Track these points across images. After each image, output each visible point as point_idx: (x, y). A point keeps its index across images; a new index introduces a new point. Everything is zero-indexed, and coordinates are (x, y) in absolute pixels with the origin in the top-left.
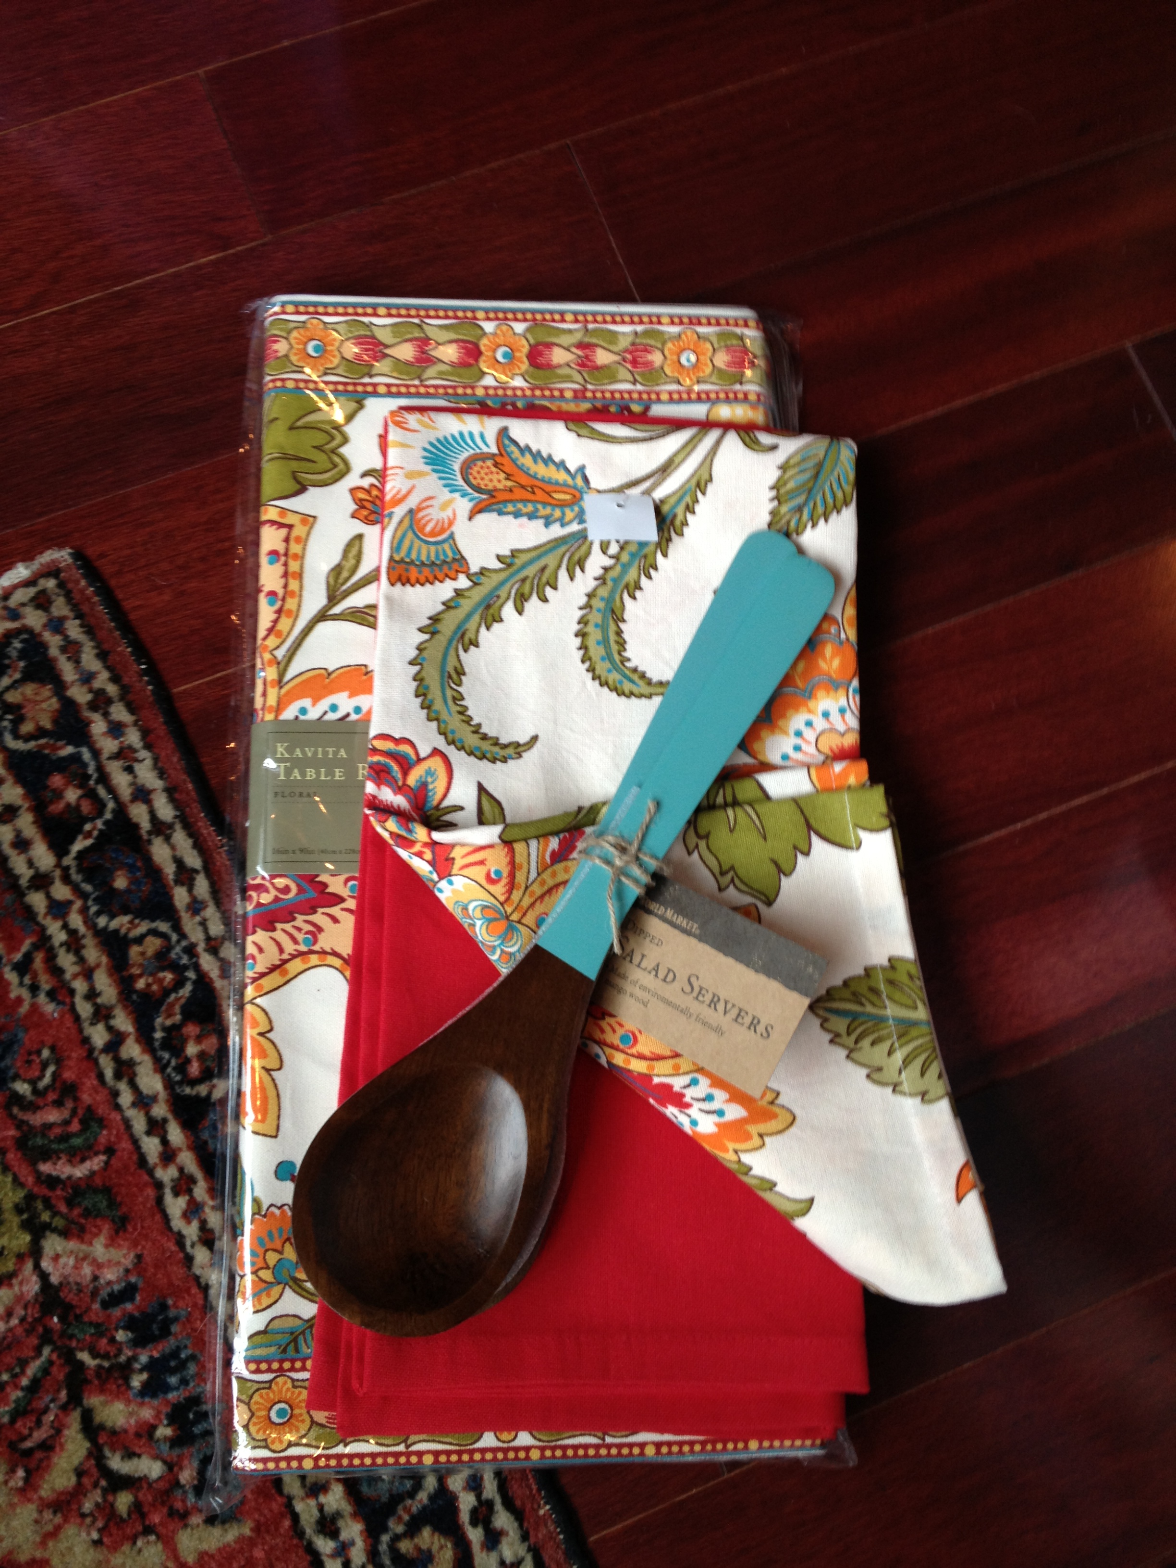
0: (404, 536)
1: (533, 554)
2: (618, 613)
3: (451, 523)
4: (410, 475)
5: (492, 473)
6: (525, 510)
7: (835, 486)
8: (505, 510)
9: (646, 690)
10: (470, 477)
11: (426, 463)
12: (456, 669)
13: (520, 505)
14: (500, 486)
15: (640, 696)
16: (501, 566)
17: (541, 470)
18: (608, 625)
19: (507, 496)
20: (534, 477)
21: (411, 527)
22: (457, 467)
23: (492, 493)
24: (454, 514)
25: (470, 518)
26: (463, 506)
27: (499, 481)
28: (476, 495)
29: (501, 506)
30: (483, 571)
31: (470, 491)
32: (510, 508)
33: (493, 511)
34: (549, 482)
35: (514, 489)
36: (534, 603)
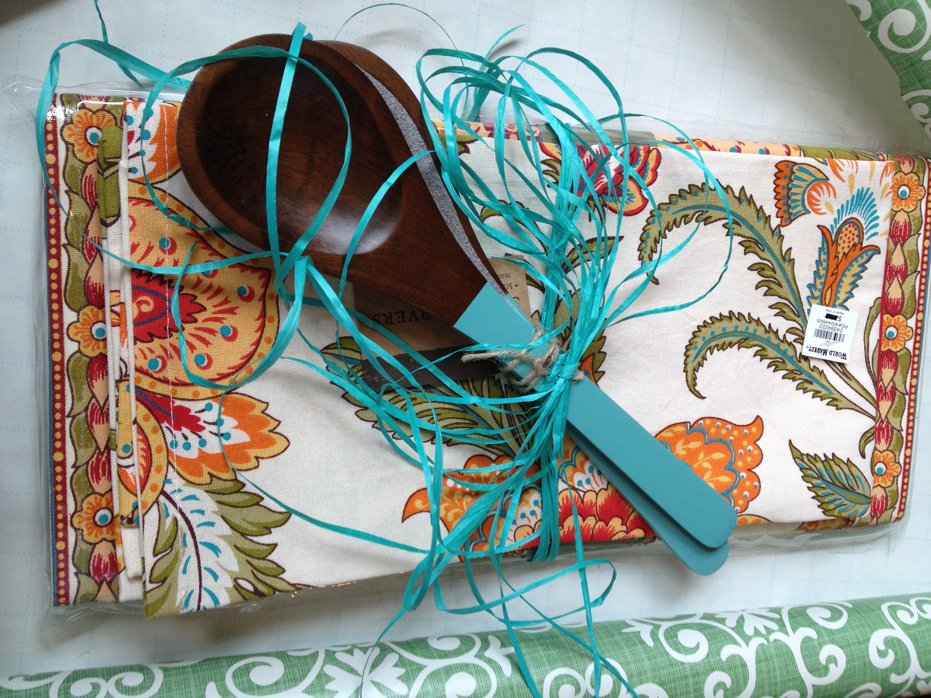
0: (810, 174)
1: (790, 277)
2: (744, 344)
3: (816, 211)
4: (852, 178)
5: (849, 242)
6: (821, 268)
7: (837, 503)
8: (822, 253)
9: (690, 368)
10: (847, 226)
11: (859, 190)
12: (710, 217)
13: (825, 264)
14: (840, 249)
15: (686, 364)
16: (784, 250)
17: (848, 280)
18: (737, 336)
19: (832, 254)
20: (844, 275)
21: (817, 179)
22: (855, 215)
23: (835, 243)
24: (822, 214)
25: (818, 226)
26: (828, 221)
27: (843, 248)
28: (835, 230)
29: (826, 250)
30: (781, 237)
31: (838, 226)
32: (824, 257)
33: (823, 244)
34: (839, 286)
35: (836, 259)
36: (756, 277)
